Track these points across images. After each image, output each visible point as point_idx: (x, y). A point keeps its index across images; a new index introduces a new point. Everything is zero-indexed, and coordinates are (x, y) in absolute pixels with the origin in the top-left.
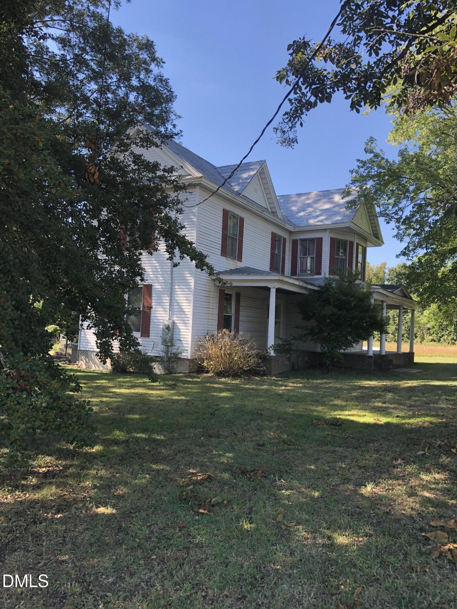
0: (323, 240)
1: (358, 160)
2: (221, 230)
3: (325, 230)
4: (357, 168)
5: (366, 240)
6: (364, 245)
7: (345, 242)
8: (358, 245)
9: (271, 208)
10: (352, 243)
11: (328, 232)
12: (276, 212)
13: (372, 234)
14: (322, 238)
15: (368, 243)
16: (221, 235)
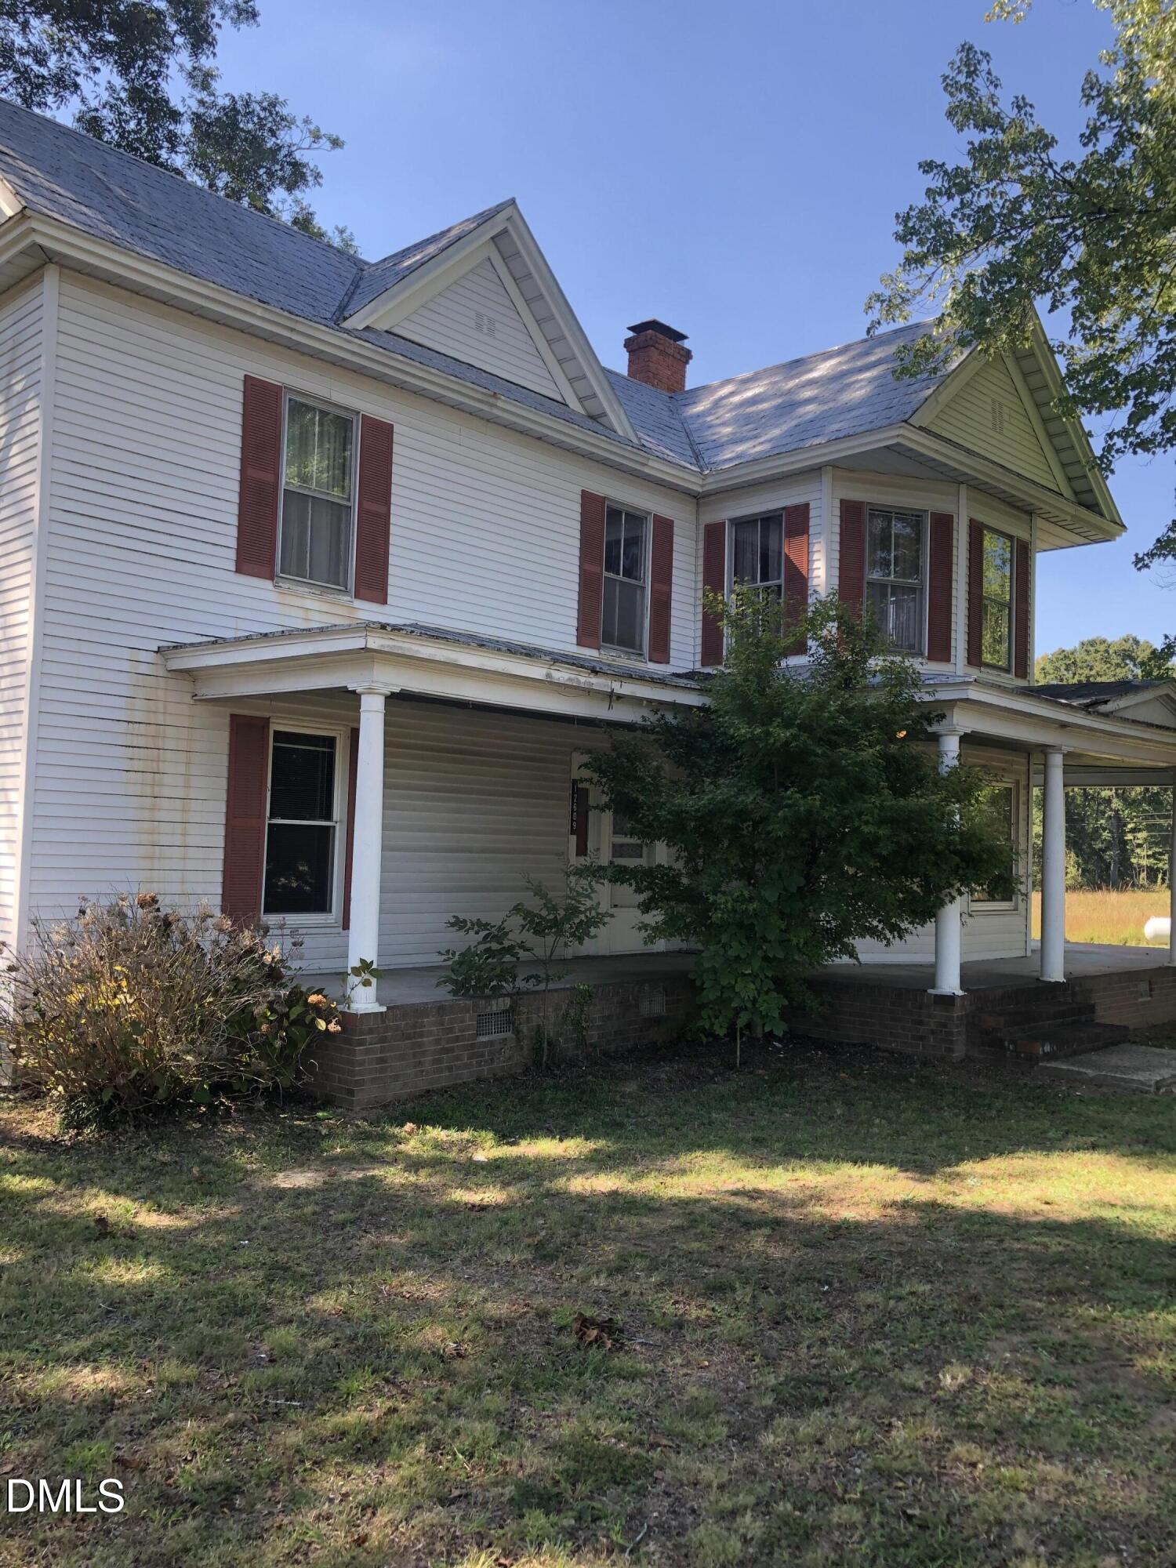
0: (812, 514)
1: (928, 167)
2: (237, 464)
3: (814, 472)
4: (923, 202)
5: (1030, 513)
6: (1021, 533)
7: (914, 519)
8: (977, 531)
9: (580, 400)
10: (943, 525)
11: (827, 478)
12: (604, 414)
13: (1067, 492)
14: (807, 505)
15: (1039, 523)
16: (236, 487)
